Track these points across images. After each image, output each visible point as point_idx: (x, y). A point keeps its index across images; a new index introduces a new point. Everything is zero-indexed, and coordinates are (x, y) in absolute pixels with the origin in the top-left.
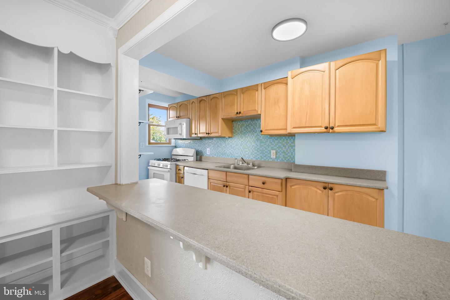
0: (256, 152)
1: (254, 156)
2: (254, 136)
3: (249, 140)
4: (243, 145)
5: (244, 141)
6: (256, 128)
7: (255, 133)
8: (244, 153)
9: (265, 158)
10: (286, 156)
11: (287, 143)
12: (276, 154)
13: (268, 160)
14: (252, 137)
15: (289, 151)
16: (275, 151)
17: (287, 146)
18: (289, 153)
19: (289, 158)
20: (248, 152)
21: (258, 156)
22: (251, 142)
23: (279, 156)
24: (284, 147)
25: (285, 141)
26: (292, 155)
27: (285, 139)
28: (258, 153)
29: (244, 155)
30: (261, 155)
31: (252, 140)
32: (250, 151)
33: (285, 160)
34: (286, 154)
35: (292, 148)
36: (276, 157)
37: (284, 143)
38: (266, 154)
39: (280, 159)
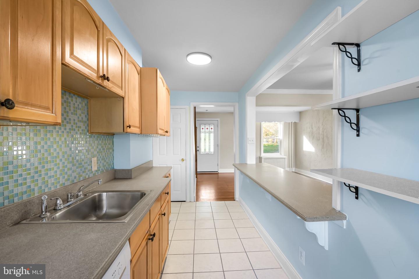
0: (69, 166)
1: (66, 177)
2: (65, 129)
3: (55, 139)
4: (39, 155)
5: (42, 143)
6: (70, 112)
7: (68, 123)
8: (43, 176)
9: (84, 175)
10: (105, 164)
11: (105, 144)
12: (97, 163)
13: (89, 176)
14: (63, 132)
15: (107, 155)
16: (96, 159)
17: (105, 149)
18: (107, 159)
19: (107, 166)
20: (55, 169)
21: (75, 174)
22: (60, 143)
23: (100, 165)
24: (103, 151)
25: (104, 142)
26: (109, 160)
27: (104, 139)
28: (74, 168)
29: (44, 183)
30: (78, 170)
31: (63, 139)
32: (59, 168)
33: (105, 169)
34: (105, 161)
35: (109, 151)
36: (97, 168)
37: (103, 145)
38: (86, 166)
39: (101, 169)
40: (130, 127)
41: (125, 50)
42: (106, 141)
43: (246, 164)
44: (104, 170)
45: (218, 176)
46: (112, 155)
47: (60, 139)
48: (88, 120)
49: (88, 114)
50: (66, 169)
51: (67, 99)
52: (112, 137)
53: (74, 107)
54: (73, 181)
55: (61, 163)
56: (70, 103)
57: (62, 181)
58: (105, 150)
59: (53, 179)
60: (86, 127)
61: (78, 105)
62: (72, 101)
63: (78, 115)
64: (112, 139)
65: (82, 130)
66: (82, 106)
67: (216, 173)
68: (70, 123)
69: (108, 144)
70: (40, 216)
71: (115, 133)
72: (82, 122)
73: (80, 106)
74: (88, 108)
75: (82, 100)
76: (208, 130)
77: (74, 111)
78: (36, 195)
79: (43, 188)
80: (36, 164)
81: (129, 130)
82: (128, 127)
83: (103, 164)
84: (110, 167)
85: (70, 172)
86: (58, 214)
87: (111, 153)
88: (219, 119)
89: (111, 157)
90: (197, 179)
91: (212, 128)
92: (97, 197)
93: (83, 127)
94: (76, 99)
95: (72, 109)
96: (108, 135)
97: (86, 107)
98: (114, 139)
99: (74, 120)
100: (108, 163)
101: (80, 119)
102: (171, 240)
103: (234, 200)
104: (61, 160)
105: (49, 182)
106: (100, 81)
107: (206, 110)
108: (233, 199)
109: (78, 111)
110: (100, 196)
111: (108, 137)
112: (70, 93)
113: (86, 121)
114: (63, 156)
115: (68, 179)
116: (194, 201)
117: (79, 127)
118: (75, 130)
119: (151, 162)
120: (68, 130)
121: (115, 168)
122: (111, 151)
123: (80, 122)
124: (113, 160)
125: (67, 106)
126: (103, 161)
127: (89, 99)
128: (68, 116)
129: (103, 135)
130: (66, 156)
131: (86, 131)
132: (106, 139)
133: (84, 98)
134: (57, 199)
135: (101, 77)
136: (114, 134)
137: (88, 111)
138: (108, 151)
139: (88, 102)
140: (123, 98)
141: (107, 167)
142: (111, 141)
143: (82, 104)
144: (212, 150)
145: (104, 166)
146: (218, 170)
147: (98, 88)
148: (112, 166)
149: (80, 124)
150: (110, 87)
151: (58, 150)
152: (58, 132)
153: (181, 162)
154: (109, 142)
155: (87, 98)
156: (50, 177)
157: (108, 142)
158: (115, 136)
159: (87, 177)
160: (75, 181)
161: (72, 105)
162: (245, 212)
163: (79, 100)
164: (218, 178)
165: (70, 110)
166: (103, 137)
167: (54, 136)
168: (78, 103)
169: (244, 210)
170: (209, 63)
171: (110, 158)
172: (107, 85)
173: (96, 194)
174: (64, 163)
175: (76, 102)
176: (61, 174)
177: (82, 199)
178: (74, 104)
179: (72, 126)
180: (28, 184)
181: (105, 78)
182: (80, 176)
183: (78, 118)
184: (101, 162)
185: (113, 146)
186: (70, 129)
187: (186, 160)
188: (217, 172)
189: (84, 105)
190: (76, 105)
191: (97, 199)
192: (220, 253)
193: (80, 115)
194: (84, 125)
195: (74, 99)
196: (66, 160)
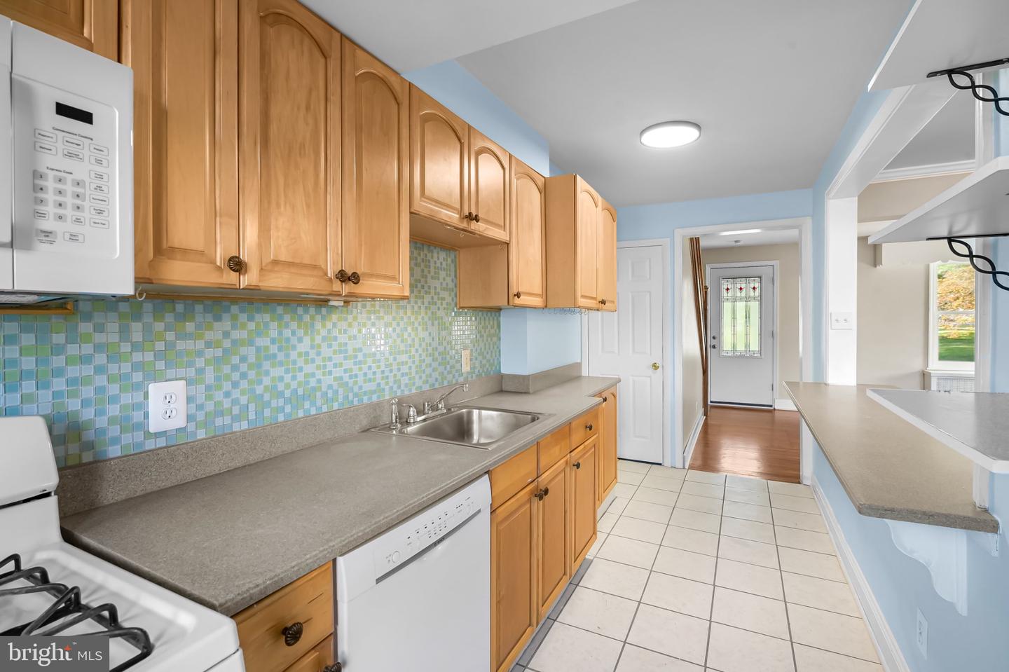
1: (424, 377)
5: (394, 324)
8: (394, 372)
9: (450, 377)
10: (484, 362)
11: (485, 328)
12: (471, 360)
13: (457, 380)
14: (420, 307)
15: (487, 347)
16: (468, 352)
17: (485, 335)
18: (488, 353)
19: (487, 366)
20: (409, 365)
21: (436, 375)
22: (416, 325)
23: (474, 364)
24: (481, 339)
25: (483, 323)
26: (491, 356)
27: (482, 318)
28: (435, 365)
29: (395, 382)
30: (441, 369)
31: (420, 318)
32: (414, 362)
33: (483, 371)
34: (484, 358)
35: (491, 340)
36: (471, 368)
37: (481, 328)
38: (452, 362)
39: (476, 371)
40: (518, 295)
41: (510, 156)
42: (487, 323)
43: (825, 384)
44: (483, 374)
45: (773, 417)
46: (498, 348)
47: (416, 319)
48: (456, 286)
49: (456, 276)
50: (424, 366)
51: (426, 256)
52: (497, 314)
53: (435, 267)
54: (434, 385)
55: (417, 356)
56: (429, 262)
57: (418, 383)
58: (485, 338)
59: (407, 378)
60: (453, 300)
61: (441, 263)
62: (432, 257)
63: (441, 280)
64: (497, 319)
65: (447, 304)
66: (447, 265)
67: (768, 410)
68: (430, 293)
69: (489, 327)
70: (389, 427)
71: (502, 307)
72: (447, 291)
73: (444, 265)
74: (455, 267)
75: (447, 256)
76: (743, 294)
77: (435, 274)
78: (387, 397)
79: (395, 389)
80: (387, 355)
81: (517, 301)
82: (515, 295)
83: (481, 362)
84: (494, 368)
85: (428, 371)
86: (411, 429)
87: (494, 344)
88: (776, 263)
89: (496, 352)
90: (706, 419)
91: (754, 288)
92: (465, 416)
93: (449, 299)
94: (438, 253)
95: (432, 269)
96: (489, 311)
97: (452, 266)
98: (501, 318)
99: (435, 288)
100: (489, 361)
101: (444, 285)
102: (609, 534)
103: (799, 483)
104: (417, 351)
105: (402, 382)
106: (464, 225)
107: (736, 242)
108: (796, 479)
109: (440, 272)
110: (470, 414)
111: (489, 314)
112: (429, 246)
113: (453, 289)
114: (420, 345)
115: (427, 382)
116: (684, 468)
117: (443, 299)
118: (436, 304)
119: (578, 366)
120: (426, 304)
121: (502, 372)
122: (495, 339)
123: (444, 290)
124: (500, 355)
125: (426, 266)
126: (480, 358)
127: (457, 250)
128: (426, 282)
129: (480, 311)
130: (424, 345)
131: (453, 305)
132: (487, 318)
133: (450, 250)
134: (410, 406)
135: (466, 217)
136: (501, 309)
137: (456, 271)
138: (489, 339)
139: (455, 257)
140: (508, 244)
141: (487, 369)
142: (495, 322)
143: (447, 261)
144: (755, 346)
145: (482, 366)
146: (773, 400)
147: (462, 234)
148: (498, 368)
149: (444, 294)
150: (481, 230)
151: (413, 336)
152: (413, 307)
153: (651, 371)
154: (491, 323)
155: (455, 250)
156: (403, 375)
157: (489, 323)
158: (502, 312)
159: (454, 382)
160: (437, 386)
161: (432, 265)
162: (821, 515)
163: (443, 255)
164: (773, 421)
165: (429, 272)
166: (480, 314)
167: (409, 314)
168: (441, 260)
169: (819, 510)
170: (693, 142)
171: (493, 351)
172: (477, 227)
173: (464, 410)
174: (420, 355)
175: (438, 259)
176: (417, 373)
177: (443, 414)
178: (435, 263)
179: (432, 298)
180: (378, 381)
181: (472, 218)
182: (444, 378)
183: (441, 283)
184: (476, 359)
185: (500, 331)
186: (429, 303)
187: (663, 367)
188: (771, 406)
189: (449, 260)
190: (438, 264)
191: (465, 419)
192: (714, 585)
193: (444, 279)
194: (450, 295)
195: (435, 255)
196: (423, 351)
